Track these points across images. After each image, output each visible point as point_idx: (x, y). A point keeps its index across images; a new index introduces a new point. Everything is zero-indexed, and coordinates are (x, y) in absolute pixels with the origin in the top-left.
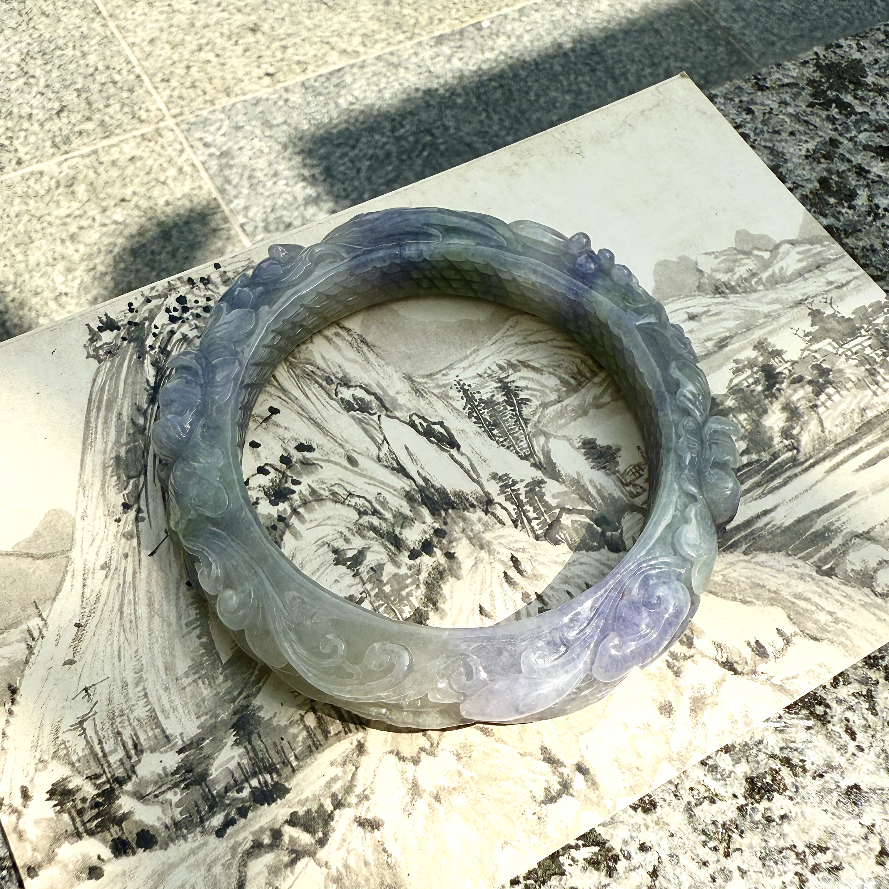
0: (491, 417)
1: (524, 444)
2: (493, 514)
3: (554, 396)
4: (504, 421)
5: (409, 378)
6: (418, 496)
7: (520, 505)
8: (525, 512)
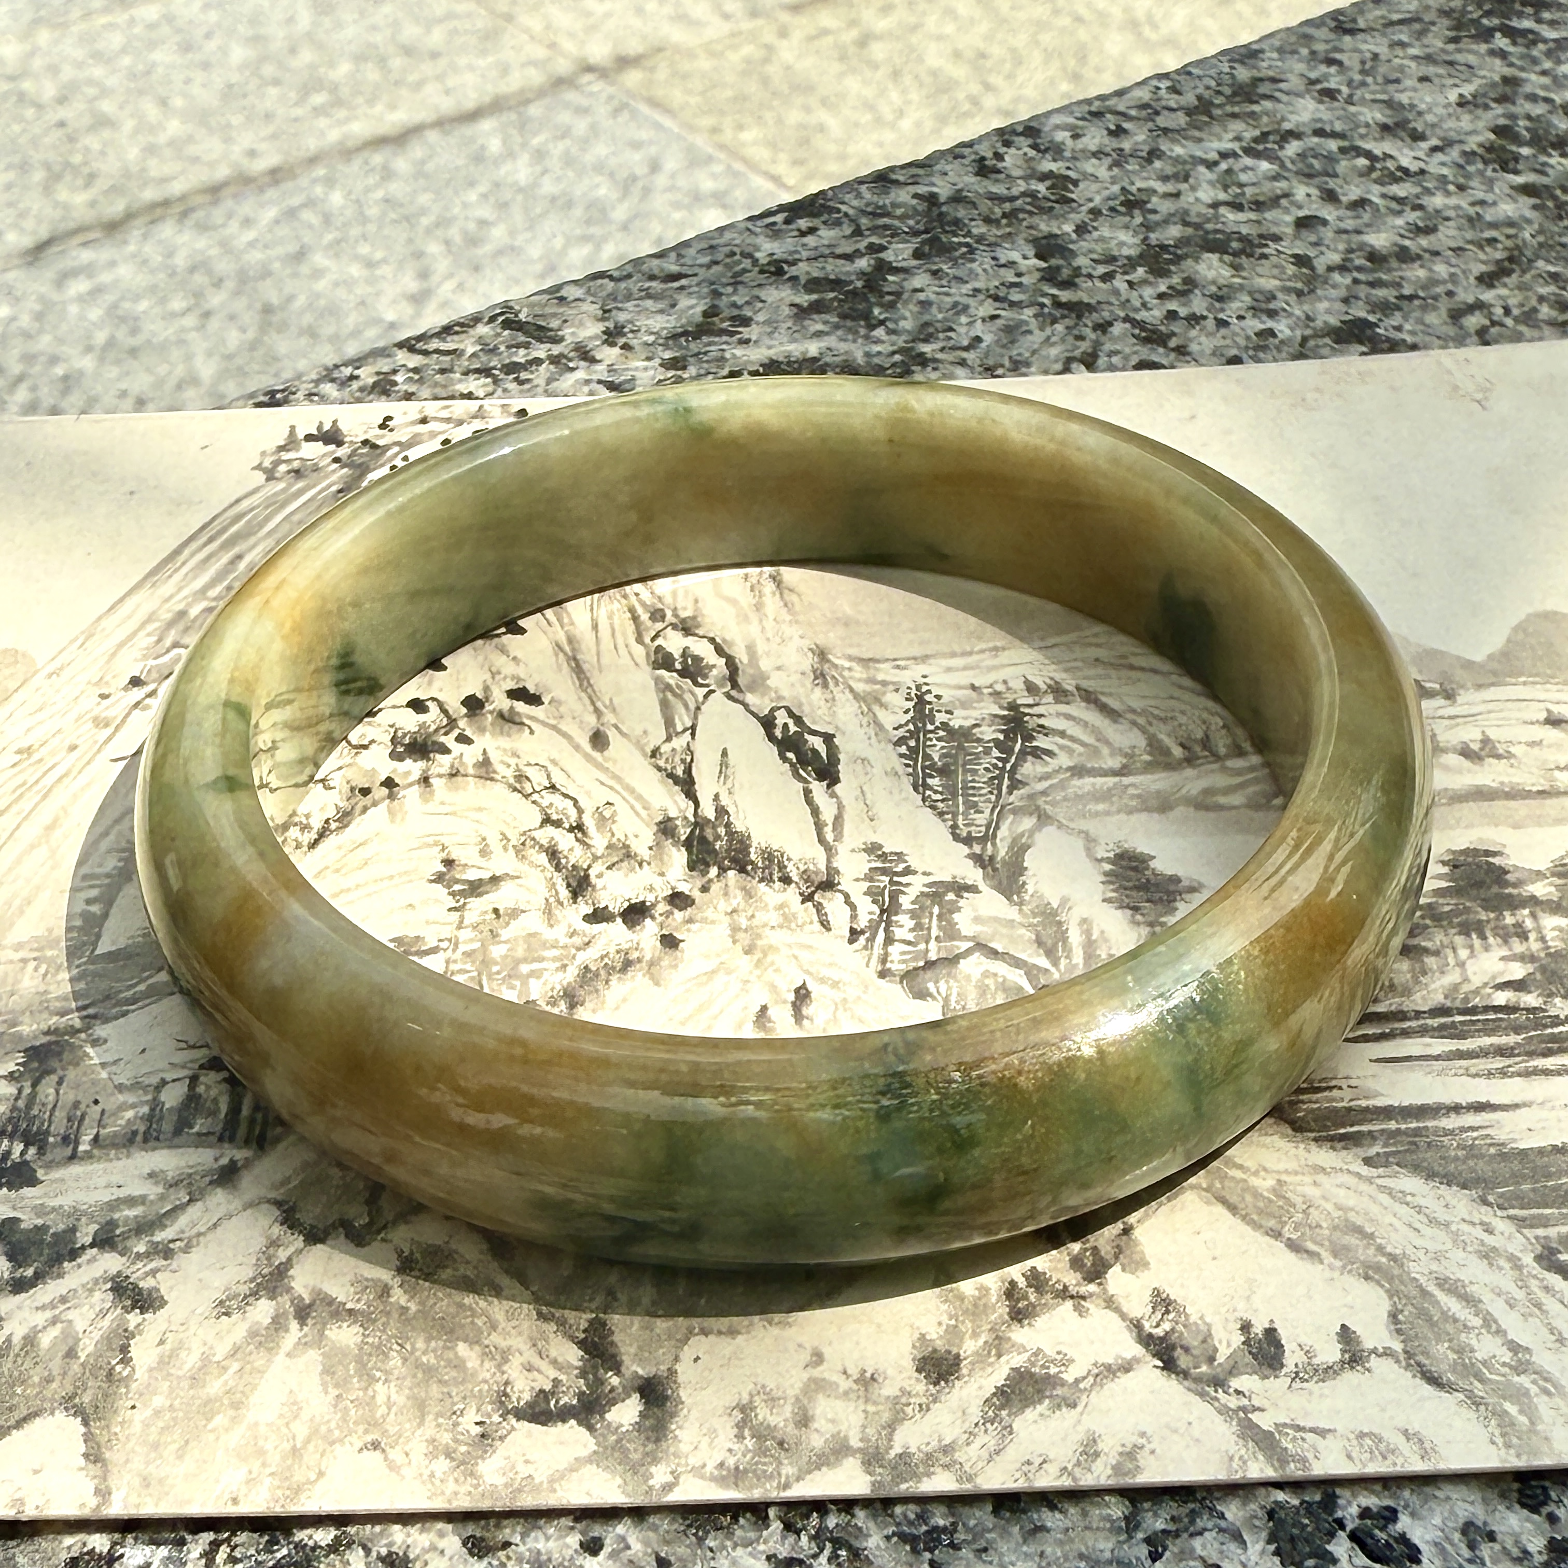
0: (943, 756)
1: (981, 819)
2: (819, 907)
3: (1115, 763)
4: (966, 771)
5: (822, 654)
6: (684, 833)
7: (889, 910)
8: (889, 923)
